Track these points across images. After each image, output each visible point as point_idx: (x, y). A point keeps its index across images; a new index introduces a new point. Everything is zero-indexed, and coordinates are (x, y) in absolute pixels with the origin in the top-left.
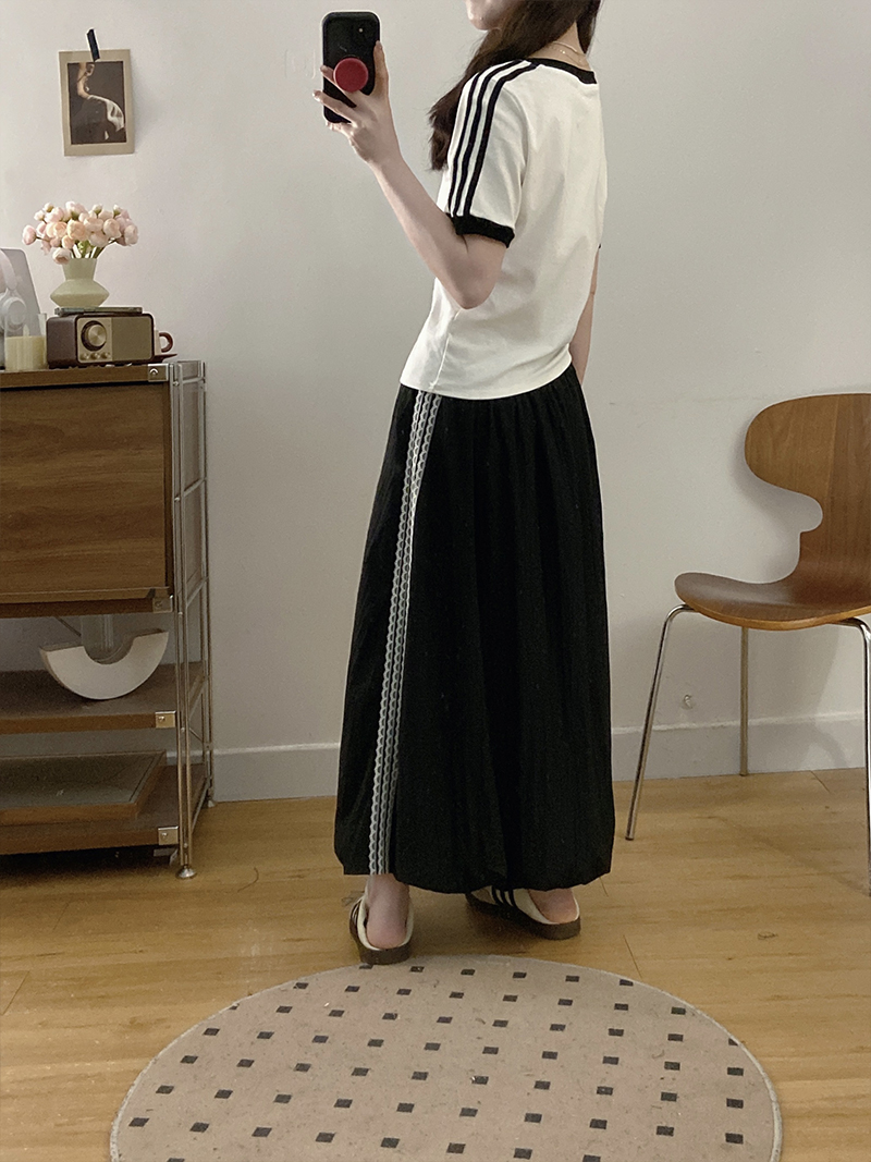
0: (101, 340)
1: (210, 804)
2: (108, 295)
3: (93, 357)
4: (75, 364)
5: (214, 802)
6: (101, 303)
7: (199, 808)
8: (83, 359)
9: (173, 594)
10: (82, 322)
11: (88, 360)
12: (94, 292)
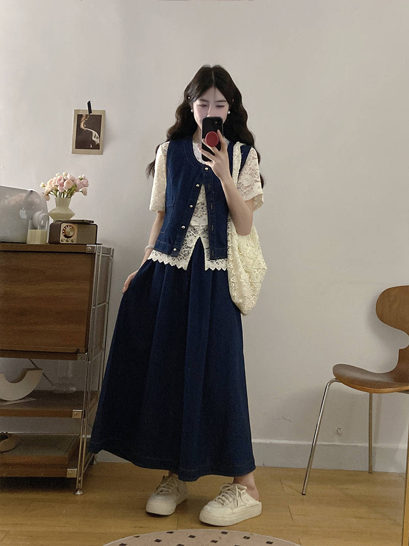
0: (71, 234)
1: (94, 462)
2: (74, 214)
3: (67, 241)
4: (58, 243)
5: (96, 462)
6: (71, 217)
7: (88, 465)
8: (62, 241)
9: (87, 352)
10: (63, 225)
11: (65, 242)
12: (69, 213)
